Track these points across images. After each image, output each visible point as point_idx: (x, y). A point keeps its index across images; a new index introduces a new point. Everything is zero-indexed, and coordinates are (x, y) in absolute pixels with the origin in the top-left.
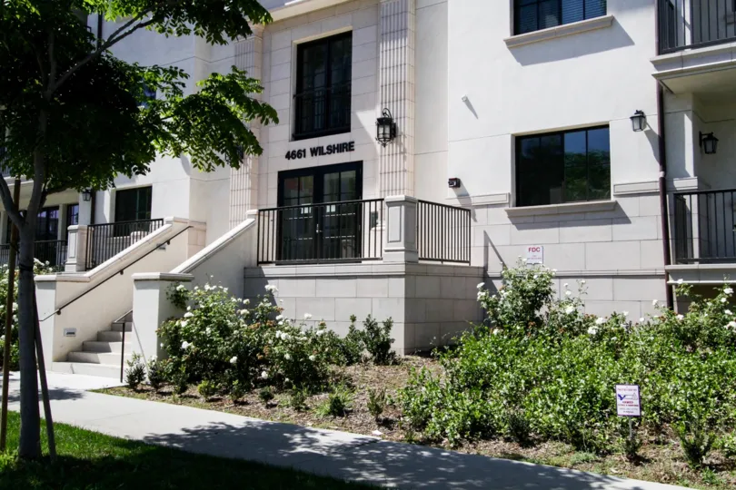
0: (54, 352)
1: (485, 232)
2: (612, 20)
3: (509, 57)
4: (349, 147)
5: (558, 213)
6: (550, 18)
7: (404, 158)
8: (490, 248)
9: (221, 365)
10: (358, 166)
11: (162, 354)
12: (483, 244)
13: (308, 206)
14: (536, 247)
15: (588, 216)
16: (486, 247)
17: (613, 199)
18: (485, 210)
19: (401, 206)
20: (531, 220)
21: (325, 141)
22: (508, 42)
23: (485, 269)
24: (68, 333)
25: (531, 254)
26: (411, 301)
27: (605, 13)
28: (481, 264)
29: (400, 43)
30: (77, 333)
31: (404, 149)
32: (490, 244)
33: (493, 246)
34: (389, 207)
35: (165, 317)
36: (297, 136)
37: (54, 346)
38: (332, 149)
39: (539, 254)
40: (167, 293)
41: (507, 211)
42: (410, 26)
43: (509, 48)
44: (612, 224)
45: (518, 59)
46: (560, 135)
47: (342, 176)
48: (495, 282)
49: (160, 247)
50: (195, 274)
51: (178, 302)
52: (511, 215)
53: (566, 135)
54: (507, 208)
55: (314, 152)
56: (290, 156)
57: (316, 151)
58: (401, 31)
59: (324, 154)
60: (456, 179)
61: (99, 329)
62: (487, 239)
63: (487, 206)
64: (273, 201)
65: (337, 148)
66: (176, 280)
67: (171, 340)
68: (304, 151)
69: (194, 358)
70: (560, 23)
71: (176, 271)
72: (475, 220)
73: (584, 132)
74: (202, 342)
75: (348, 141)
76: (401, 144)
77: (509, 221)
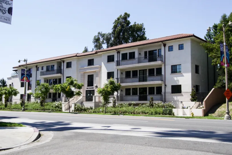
0: (64, 110)
4: (93, 88)
9: (79, 110)
10: (94, 90)
11: (74, 109)
13: (89, 94)
19: (94, 97)
21: (91, 87)
26: (95, 105)
29: (98, 77)
35: (75, 106)
36: (88, 86)
38: (91, 88)
42: (99, 75)
50: (77, 103)
51: (76, 105)
56: (87, 88)
57: (90, 88)
58: (98, 76)
64: (85, 95)
66: (75, 103)
67: (75, 108)
69: (77, 109)
71: (75, 102)
74: (78, 108)
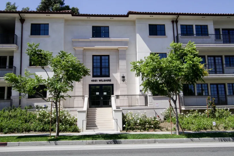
10: (112, 85)
14: (157, 103)
15: (166, 98)
20: (156, 98)
21: (103, 78)
31: (126, 83)
36: (93, 76)
38: (105, 81)
39: (158, 105)
55: (100, 81)
60: (141, 90)
68: (97, 80)
75: (109, 79)
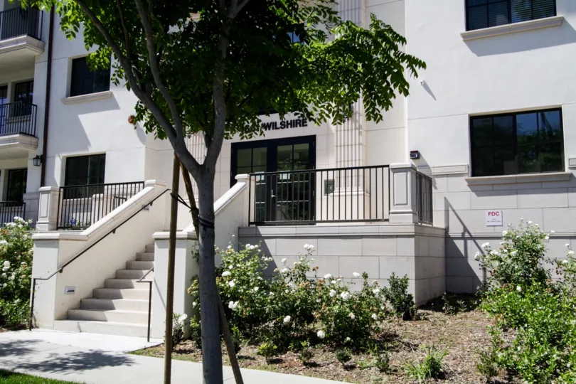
0: (56, 310)
1: (445, 198)
2: (562, 20)
3: (465, 48)
4: (302, 123)
5: (516, 182)
6: (499, 17)
7: (360, 133)
8: (451, 213)
10: (311, 140)
12: (443, 208)
13: (261, 175)
14: (495, 211)
15: (544, 185)
16: (447, 212)
17: (567, 171)
18: (446, 178)
19: (407, 172)
20: (490, 188)
22: (464, 36)
23: (447, 230)
24: (69, 291)
25: (491, 217)
26: (417, 259)
27: (555, 15)
28: (443, 226)
30: (76, 290)
31: (360, 125)
32: (450, 209)
33: (454, 211)
34: (394, 173)
37: (56, 304)
38: (285, 125)
39: (499, 218)
40: (192, 252)
41: (466, 180)
42: (363, 20)
43: (464, 41)
44: (568, 192)
45: (473, 51)
46: (513, 115)
47: (295, 148)
48: (455, 241)
49: (144, 207)
52: (471, 184)
53: (517, 116)
54: (467, 177)
55: (268, 126)
57: (270, 126)
59: (276, 128)
60: (417, 152)
61: (95, 286)
62: (447, 204)
63: (447, 175)
64: (226, 169)
65: (291, 124)
70: (510, 22)
72: (436, 188)
73: (535, 114)
75: (301, 119)
76: (356, 121)
77: (469, 189)
